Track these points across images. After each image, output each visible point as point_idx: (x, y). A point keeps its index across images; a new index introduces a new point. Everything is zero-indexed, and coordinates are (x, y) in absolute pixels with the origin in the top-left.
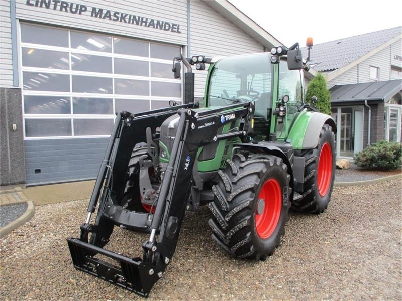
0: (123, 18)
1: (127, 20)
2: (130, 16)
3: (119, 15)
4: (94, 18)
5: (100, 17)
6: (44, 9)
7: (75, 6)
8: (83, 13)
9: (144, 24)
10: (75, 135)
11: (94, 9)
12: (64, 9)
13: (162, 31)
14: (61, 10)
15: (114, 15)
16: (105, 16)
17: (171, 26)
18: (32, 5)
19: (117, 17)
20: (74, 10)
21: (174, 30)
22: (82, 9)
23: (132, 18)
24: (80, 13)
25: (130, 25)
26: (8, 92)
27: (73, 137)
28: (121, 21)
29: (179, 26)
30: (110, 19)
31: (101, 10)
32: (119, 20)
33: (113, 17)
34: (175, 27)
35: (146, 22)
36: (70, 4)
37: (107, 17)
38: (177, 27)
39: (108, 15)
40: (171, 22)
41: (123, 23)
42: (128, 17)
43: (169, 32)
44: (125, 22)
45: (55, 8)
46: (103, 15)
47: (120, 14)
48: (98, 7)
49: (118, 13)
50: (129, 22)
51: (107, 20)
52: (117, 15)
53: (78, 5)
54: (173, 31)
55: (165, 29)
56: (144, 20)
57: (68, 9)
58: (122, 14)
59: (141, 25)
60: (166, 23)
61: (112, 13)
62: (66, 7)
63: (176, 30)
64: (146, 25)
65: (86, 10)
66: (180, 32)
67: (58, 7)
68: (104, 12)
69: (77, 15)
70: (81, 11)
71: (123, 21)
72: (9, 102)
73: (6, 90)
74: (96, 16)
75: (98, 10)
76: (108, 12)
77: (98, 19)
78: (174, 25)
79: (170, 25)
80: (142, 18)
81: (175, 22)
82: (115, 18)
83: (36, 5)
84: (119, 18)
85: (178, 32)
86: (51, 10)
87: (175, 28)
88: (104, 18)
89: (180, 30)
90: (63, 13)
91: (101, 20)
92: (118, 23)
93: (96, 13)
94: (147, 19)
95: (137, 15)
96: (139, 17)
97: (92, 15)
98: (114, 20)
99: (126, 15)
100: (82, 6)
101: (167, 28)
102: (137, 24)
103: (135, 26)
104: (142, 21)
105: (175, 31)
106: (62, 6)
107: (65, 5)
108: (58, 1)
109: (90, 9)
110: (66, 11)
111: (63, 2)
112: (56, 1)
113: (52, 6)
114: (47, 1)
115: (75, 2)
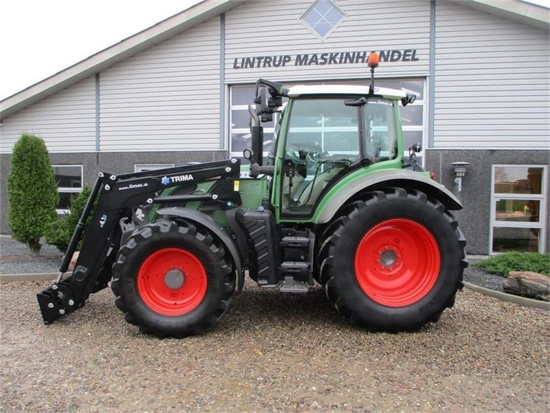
0: (333, 58)
1: (338, 60)
2: (342, 54)
3: (328, 57)
4: (299, 67)
5: (305, 64)
6: (249, 70)
7: (278, 59)
8: (286, 64)
9: (360, 60)
11: (299, 56)
12: (267, 65)
13: (389, 63)
14: (264, 66)
15: (322, 58)
16: (312, 61)
17: (402, 54)
18: (238, 68)
19: (326, 60)
20: (277, 63)
21: (407, 58)
22: (285, 60)
23: (344, 56)
24: (283, 65)
25: (343, 65)
28: (330, 63)
29: (415, 51)
30: (317, 63)
31: (306, 56)
32: (328, 62)
33: (319, 61)
34: (407, 53)
35: (363, 58)
36: (273, 58)
37: (314, 62)
38: (411, 53)
39: (314, 60)
40: (402, 49)
41: (333, 65)
42: (339, 56)
43: (400, 63)
44: (335, 62)
45: (258, 66)
46: (308, 61)
47: (329, 55)
48: (302, 53)
49: (326, 54)
50: (341, 62)
51: (313, 66)
52: (325, 57)
53: (281, 57)
54: (404, 60)
55: (392, 60)
56: (361, 54)
57: (272, 63)
58: (332, 54)
59: (357, 62)
60: (394, 52)
61: (319, 57)
62: (269, 63)
63: (410, 58)
64: (363, 61)
65: (289, 60)
66: (417, 59)
67: (262, 64)
68: (310, 57)
69: (281, 68)
70: (285, 61)
71: (332, 62)
74: (301, 64)
75: (302, 57)
76: (315, 56)
77: (303, 67)
78: (406, 51)
79: (400, 53)
80: (359, 53)
81: (408, 47)
82: (323, 61)
83: (242, 67)
84: (328, 60)
85: (414, 59)
86: (255, 69)
87: (409, 55)
88: (309, 64)
89: (416, 57)
90: (267, 69)
91: (307, 67)
92: (327, 66)
93: (302, 60)
94: (365, 53)
95: (351, 50)
96: (354, 53)
97: (296, 64)
98: (321, 64)
99: (337, 54)
100: (286, 57)
101: (395, 57)
102: (352, 61)
103: (349, 65)
104: (359, 57)
105: (408, 60)
106: (265, 62)
107: (268, 60)
108: (262, 58)
109: (294, 58)
110: (270, 66)
111: (267, 58)
112: (260, 59)
113: (256, 65)
114: (251, 60)
115: (278, 54)
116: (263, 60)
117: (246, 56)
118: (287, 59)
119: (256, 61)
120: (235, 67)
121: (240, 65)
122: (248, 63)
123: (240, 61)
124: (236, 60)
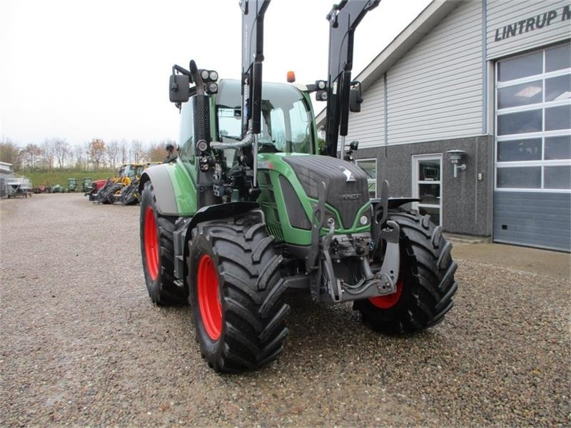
4: (566, 22)
6: (511, 38)
7: (542, 18)
8: (552, 21)
10: (545, 187)
11: (566, 8)
12: (530, 28)
14: (527, 30)
18: (500, 39)
20: (540, 24)
24: (548, 24)
26: (479, 140)
27: (542, 190)
36: (536, 18)
45: (520, 32)
53: (545, 15)
57: (535, 26)
62: (532, 25)
65: (555, 16)
67: (524, 29)
69: (545, 28)
70: (550, 19)
72: (479, 150)
73: (477, 139)
74: (568, 18)
83: (504, 38)
86: (518, 37)
90: (531, 33)
97: (563, 19)
100: (551, 13)
106: (528, 25)
107: (531, 22)
108: (524, 21)
109: (560, 12)
110: (532, 29)
111: (529, 20)
112: (521, 23)
113: (517, 31)
114: (513, 26)
115: (541, 12)
116: (525, 24)
117: (507, 24)
118: (552, 15)
119: (518, 26)
120: (497, 39)
121: (500, 36)
122: (510, 31)
123: (501, 31)
124: (497, 31)
